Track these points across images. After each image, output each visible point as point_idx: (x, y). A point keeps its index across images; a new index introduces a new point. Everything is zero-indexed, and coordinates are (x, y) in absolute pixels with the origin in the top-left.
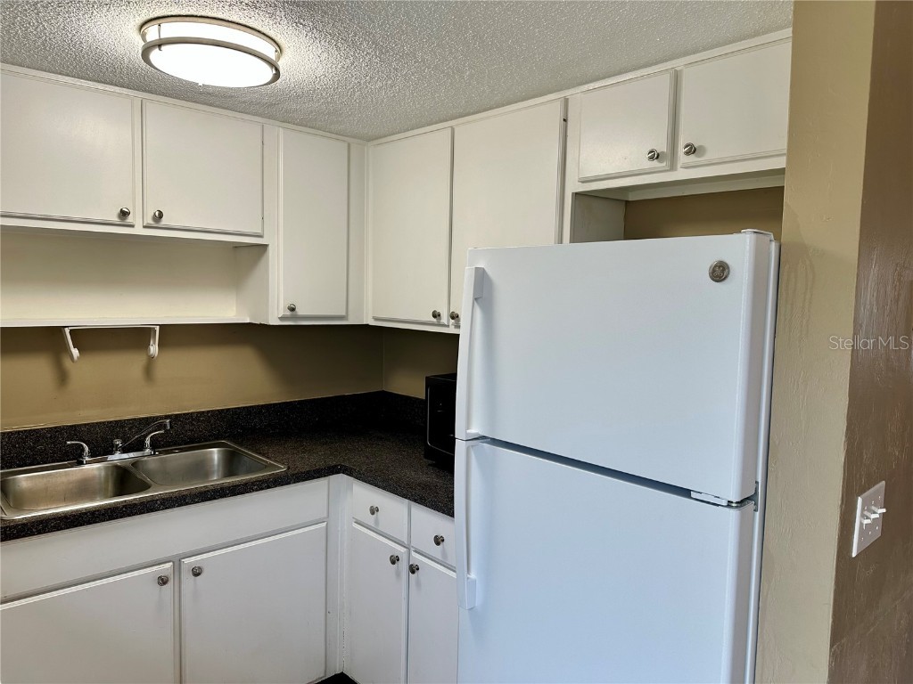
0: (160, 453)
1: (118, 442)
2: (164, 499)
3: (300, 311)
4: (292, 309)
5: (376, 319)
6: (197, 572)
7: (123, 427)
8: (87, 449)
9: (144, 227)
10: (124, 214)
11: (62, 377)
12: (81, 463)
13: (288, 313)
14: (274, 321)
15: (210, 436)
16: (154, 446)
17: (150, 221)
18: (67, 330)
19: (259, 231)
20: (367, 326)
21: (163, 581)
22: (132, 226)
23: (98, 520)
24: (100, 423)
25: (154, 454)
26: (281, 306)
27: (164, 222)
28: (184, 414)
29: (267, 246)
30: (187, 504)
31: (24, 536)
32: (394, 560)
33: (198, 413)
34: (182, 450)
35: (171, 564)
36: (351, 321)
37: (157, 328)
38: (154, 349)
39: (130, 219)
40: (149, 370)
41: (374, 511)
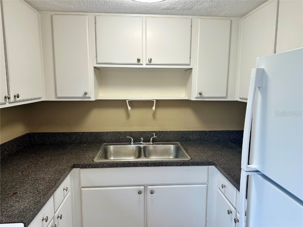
0: (155, 144)
1: (142, 139)
2: (141, 163)
3: (204, 95)
4: (200, 94)
5: (241, 99)
6: (152, 193)
7: (145, 134)
8: (132, 140)
9: (146, 65)
10: (139, 60)
11: (128, 115)
12: (130, 144)
13: (199, 96)
14: (193, 99)
15: (174, 140)
16: (153, 141)
17: (148, 62)
18: (127, 101)
19: (188, 63)
20: (237, 102)
21: (140, 193)
22: (142, 65)
23: (119, 166)
24: (138, 131)
25: (153, 144)
26: (196, 93)
27: (153, 62)
28: (165, 131)
29: (192, 68)
30: (149, 166)
31: (97, 168)
32: (229, 212)
33: (170, 131)
34: (162, 144)
35: (144, 187)
36: (229, 99)
37: (155, 101)
38: (154, 108)
39: (141, 62)
40: (154, 115)
41: (223, 186)
